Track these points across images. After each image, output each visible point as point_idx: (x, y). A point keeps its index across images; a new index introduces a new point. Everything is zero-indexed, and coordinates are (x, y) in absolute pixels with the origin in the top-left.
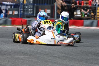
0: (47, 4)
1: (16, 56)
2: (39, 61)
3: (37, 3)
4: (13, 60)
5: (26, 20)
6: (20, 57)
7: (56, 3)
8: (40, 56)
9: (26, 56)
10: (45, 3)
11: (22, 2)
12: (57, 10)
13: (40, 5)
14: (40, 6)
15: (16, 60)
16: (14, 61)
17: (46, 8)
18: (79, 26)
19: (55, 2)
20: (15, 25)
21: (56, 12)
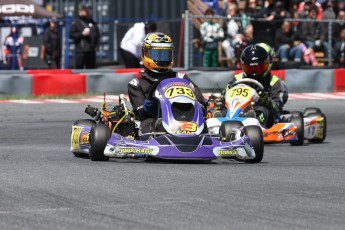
0: (159, 16)
1: (27, 210)
2: (107, 226)
3: (124, 16)
4: (14, 223)
5: (84, 77)
6: (39, 211)
8: (112, 205)
9: (62, 209)
11: (71, 14)
12: (190, 39)
15: (23, 226)
16: (16, 226)
21: (189, 45)
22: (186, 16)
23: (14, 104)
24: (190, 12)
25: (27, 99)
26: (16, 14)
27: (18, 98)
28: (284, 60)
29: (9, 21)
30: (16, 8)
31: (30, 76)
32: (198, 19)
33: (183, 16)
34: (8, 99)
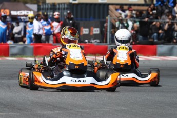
0: (94, 18)
1: (39, 112)
3: (77, 17)
6: (45, 113)
7: (109, 16)
9: (56, 112)
10: (90, 18)
12: (110, 30)
13: (81, 20)
14: (81, 23)
17: (92, 26)
18: (148, 56)
19: (108, 14)
20: (38, 56)
21: (110, 32)
22: (108, 18)
23: (25, 60)
24: (110, 16)
25: (31, 57)
26: (24, 16)
27: (27, 57)
28: (156, 40)
29: (21, 19)
30: (24, 13)
31: (32, 46)
32: (114, 19)
33: (107, 18)
34: (22, 57)
